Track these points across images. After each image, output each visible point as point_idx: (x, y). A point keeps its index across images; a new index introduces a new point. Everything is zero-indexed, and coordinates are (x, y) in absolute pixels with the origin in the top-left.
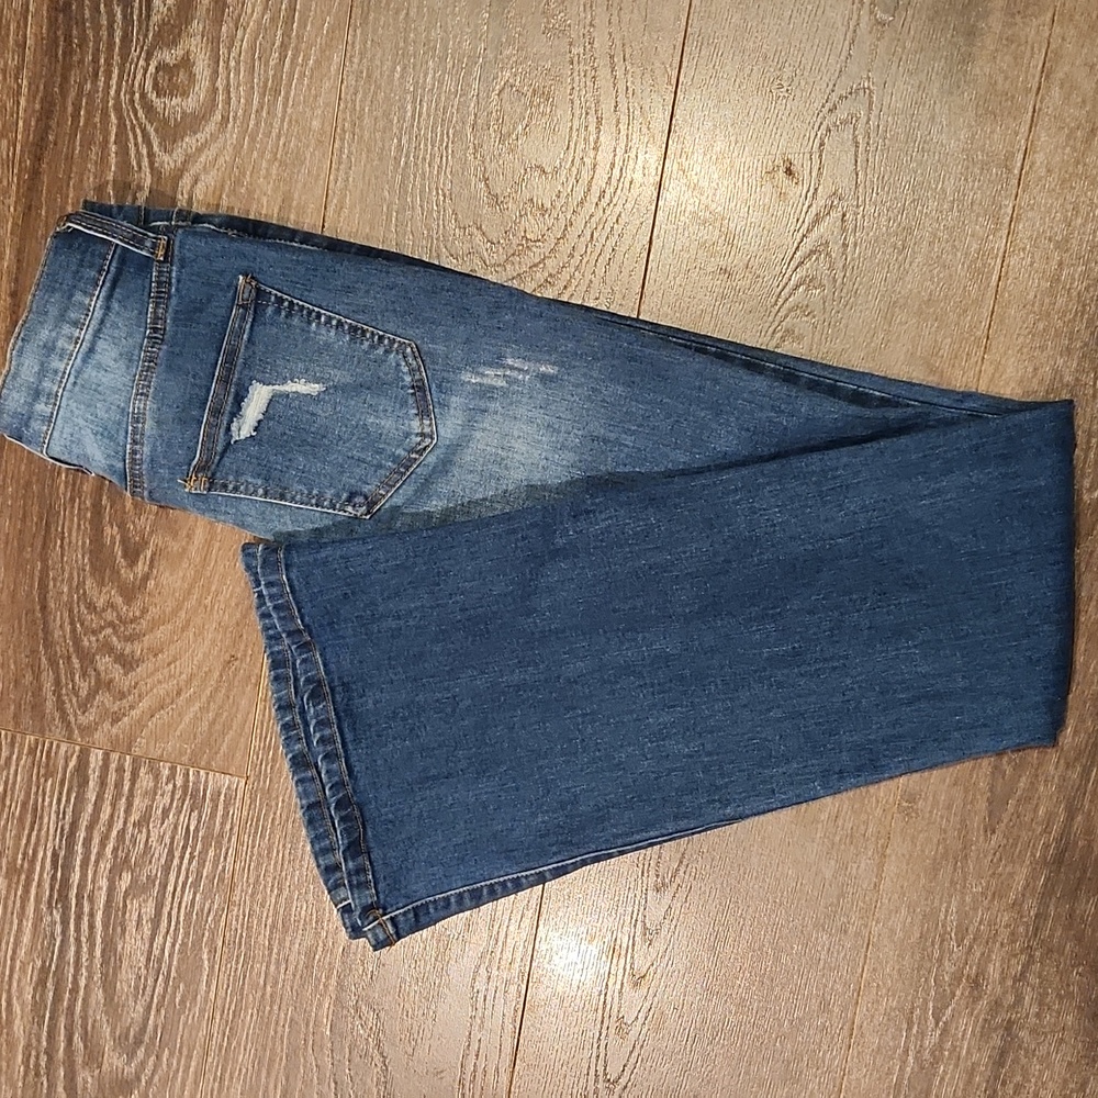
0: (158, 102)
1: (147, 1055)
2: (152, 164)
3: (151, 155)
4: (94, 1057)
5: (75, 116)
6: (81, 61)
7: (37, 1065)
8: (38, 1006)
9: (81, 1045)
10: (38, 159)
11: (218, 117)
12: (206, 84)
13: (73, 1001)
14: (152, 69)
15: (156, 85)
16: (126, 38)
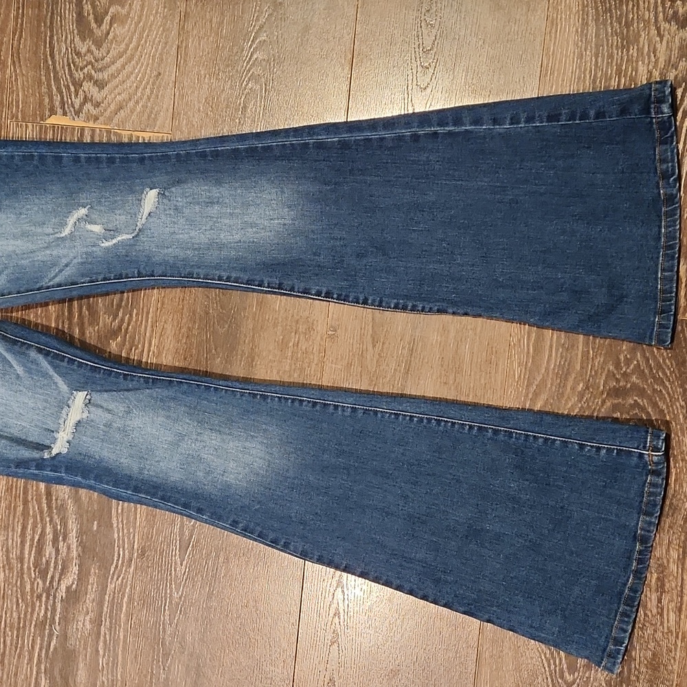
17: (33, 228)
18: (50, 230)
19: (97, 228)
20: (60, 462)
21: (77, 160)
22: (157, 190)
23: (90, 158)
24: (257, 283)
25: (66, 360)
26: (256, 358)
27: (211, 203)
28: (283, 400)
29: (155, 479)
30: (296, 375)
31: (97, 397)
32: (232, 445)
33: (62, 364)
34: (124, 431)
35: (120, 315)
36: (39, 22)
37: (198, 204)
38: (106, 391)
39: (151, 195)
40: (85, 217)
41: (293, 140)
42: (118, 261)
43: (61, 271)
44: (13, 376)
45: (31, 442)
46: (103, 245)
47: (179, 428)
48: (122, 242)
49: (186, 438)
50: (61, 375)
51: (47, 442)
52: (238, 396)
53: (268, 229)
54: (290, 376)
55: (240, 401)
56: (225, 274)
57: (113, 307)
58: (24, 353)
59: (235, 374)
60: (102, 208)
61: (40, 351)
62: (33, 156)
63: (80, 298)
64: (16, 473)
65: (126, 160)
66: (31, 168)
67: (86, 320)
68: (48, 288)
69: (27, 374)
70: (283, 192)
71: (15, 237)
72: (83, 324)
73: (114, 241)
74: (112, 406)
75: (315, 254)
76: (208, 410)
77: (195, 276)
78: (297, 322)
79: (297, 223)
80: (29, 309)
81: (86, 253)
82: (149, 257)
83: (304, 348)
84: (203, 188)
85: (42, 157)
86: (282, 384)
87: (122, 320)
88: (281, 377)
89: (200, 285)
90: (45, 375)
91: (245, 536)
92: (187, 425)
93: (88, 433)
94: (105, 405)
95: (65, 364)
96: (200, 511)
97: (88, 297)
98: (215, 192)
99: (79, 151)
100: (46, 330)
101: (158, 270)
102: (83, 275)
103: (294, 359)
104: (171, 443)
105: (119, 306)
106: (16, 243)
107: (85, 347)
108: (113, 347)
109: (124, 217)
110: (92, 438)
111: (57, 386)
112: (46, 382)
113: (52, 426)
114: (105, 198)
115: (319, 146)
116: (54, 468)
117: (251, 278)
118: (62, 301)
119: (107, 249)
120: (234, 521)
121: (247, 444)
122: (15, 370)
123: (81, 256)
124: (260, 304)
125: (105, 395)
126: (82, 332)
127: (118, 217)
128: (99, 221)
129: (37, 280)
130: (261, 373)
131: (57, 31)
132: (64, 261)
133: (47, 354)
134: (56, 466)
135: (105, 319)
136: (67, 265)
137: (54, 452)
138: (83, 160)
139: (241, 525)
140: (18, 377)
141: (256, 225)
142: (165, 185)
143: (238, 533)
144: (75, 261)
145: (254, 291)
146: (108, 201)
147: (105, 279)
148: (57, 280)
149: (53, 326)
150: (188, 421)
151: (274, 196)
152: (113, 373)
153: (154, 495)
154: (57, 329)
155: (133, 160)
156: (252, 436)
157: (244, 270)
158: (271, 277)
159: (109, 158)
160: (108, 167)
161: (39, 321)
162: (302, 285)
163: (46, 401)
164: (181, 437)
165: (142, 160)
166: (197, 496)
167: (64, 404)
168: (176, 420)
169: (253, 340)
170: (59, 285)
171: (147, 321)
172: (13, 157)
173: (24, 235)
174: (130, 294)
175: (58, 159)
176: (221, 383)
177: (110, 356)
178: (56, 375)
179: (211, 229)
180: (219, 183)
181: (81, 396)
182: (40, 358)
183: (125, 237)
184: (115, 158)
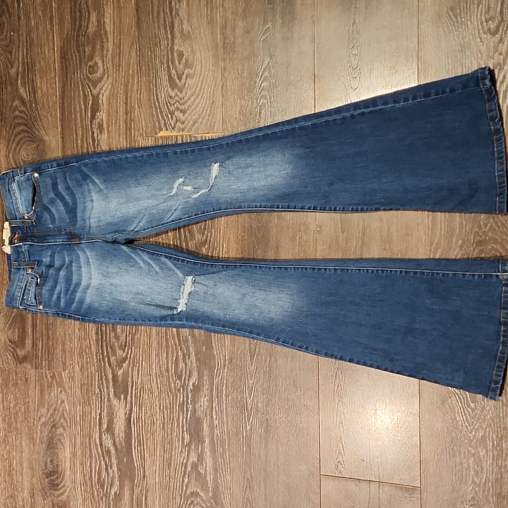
0: (90, 76)
1: (128, 350)
2: (91, 94)
3: (91, 91)
4: (114, 354)
5: (71, 85)
6: (70, 70)
7: (100, 358)
8: (97, 341)
9: (110, 350)
10: (63, 99)
11: (106, 76)
12: (102, 68)
13: (106, 337)
14: (88, 68)
15: (89, 72)
16: (80, 61)
17: (156, 192)
18: (166, 193)
19: (189, 188)
20: (183, 315)
21: (175, 153)
22: (219, 164)
23: (182, 151)
24: (276, 207)
25: (180, 260)
26: (280, 248)
27: (247, 167)
28: (296, 269)
29: (233, 320)
30: (302, 255)
31: (198, 278)
32: (272, 297)
33: (178, 262)
34: (213, 295)
35: (206, 233)
36: (149, 83)
37: (241, 168)
38: (203, 275)
39: (215, 167)
40: (182, 183)
41: (288, 127)
42: (202, 204)
43: (173, 213)
44: (154, 272)
45: (167, 307)
46: (193, 197)
47: (242, 290)
48: (203, 194)
49: (247, 296)
50: (178, 268)
51: (175, 306)
52: (272, 269)
53: (279, 177)
54: (299, 255)
55: (273, 272)
56: (258, 204)
57: (201, 229)
58: (158, 259)
59: (269, 258)
60: (191, 177)
61: (166, 257)
62: (153, 154)
63: (184, 226)
64: (161, 324)
65: (200, 150)
66: (152, 161)
67: (188, 238)
68: (167, 223)
69: (161, 271)
70: (284, 156)
71: (148, 198)
72: (187, 240)
73: (199, 194)
74: (206, 283)
75: (305, 187)
76: (257, 279)
77: (243, 207)
78: (300, 225)
79: (294, 171)
80: (158, 236)
81: (185, 202)
82: (218, 200)
83: (305, 239)
84: (242, 159)
85: (157, 154)
86: (295, 260)
87: (207, 236)
88: (294, 257)
89: (246, 212)
90: (170, 270)
91: (284, 346)
92: (246, 289)
93: (195, 298)
94: (202, 282)
95: (180, 263)
96: (258, 334)
97: (188, 226)
98: (249, 161)
99: (176, 148)
100: (168, 246)
101: (223, 207)
102: (184, 214)
103: (300, 245)
104: (239, 300)
105: (205, 228)
106: (149, 201)
107: (189, 252)
108: (204, 251)
109: (202, 180)
110: (198, 300)
111: (177, 275)
112: (171, 273)
113: (176, 297)
114: (192, 172)
115: (302, 128)
116: (180, 319)
117: (273, 204)
118: (175, 229)
119: (196, 198)
120: (277, 338)
121: (280, 295)
122: (155, 269)
123: (182, 204)
124: (279, 218)
125: (202, 277)
126: (187, 245)
127: (199, 181)
128: (190, 184)
129: (162, 219)
130: (283, 256)
131: (159, 87)
132: (174, 208)
133: (170, 258)
134: (181, 318)
135: (198, 237)
136: (175, 210)
137: (179, 310)
138: (178, 153)
139: (281, 340)
140: (157, 272)
141: (272, 176)
142: (222, 161)
143: (280, 345)
144: (180, 207)
145: (275, 211)
147: (196, 215)
148: (171, 219)
149: (172, 243)
150: (247, 286)
151: (280, 159)
152: (205, 265)
153: (233, 328)
154: (174, 245)
155: (205, 149)
156: (282, 291)
157: (268, 200)
158: (283, 203)
159: (191, 150)
160: (192, 155)
161: (164, 242)
162: (300, 205)
163: (172, 284)
164: (244, 295)
165: (209, 149)
166: (255, 326)
167: (181, 284)
168: (240, 287)
169: (277, 238)
170: (173, 221)
171: (220, 235)
172: (143, 156)
173: (153, 196)
174: (210, 221)
175: (166, 154)
176: (262, 263)
177: (202, 256)
178: (176, 269)
179: (249, 181)
180: (250, 155)
181: (190, 279)
182: (167, 261)
183: (204, 191)
184: (195, 150)
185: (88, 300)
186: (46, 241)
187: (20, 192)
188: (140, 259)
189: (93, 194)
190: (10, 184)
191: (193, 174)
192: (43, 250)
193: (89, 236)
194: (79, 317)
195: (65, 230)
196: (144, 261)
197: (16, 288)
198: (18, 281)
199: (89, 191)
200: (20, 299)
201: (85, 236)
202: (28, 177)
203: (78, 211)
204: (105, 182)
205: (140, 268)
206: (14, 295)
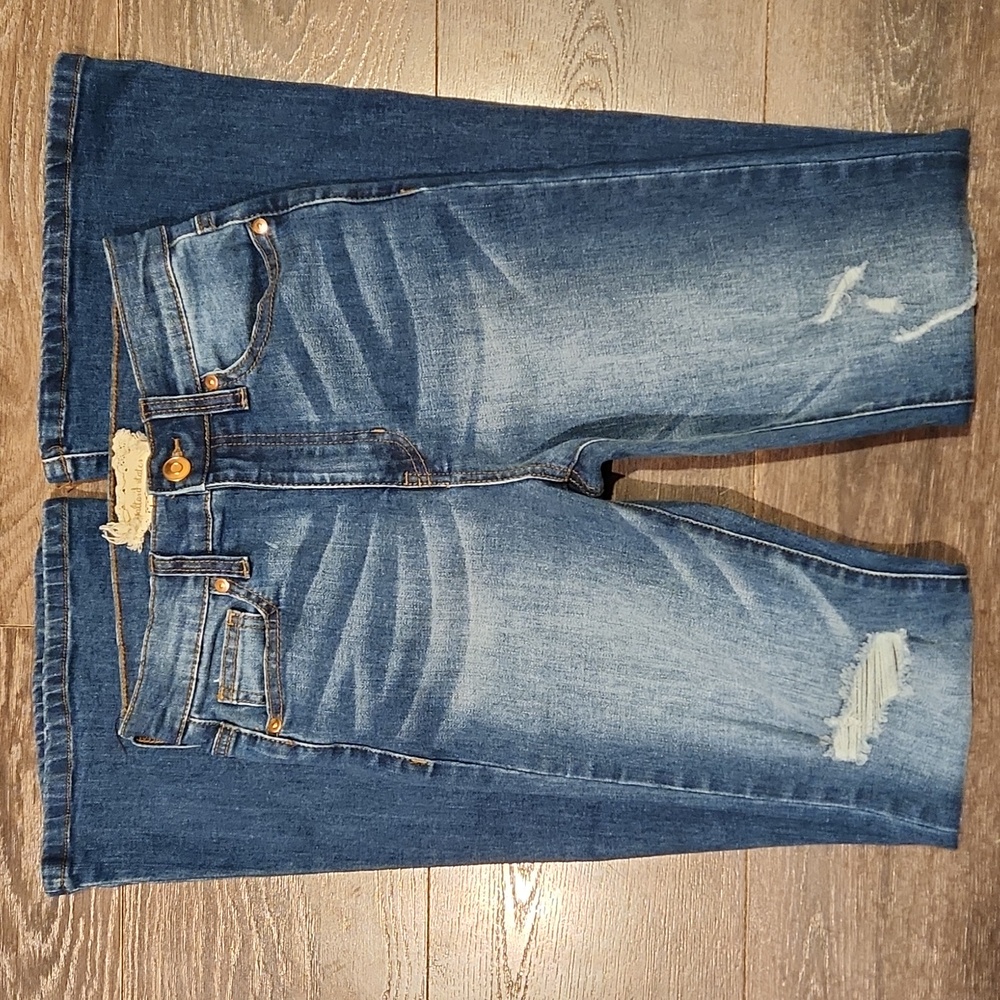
19: (887, 306)
23: (859, 166)
25: (842, 573)
33: (835, 581)
40: (859, 286)
42: (936, 367)
43: (807, 400)
44: (731, 610)
46: (899, 339)
48: (939, 328)
58: (757, 564)
60: (892, 263)
61: (790, 557)
62: (741, 174)
69: (761, 605)
73: (923, 329)
81: (862, 360)
85: (758, 175)
95: (839, 582)
102: (858, 399)
111: (824, 625)
112: (801, 618)
114: (895, 242)
119: (909, 345)
122: (737, 598)
123: (851, 366)
127: (930, 276)
128: (892, 290)
132: (814, 380)
133: (805, 564)
136: (820, 388)
138: (844, 172)
140: (742, 611)
144: (839, 378)
146: (902, 247)
147: (910, 402)
159: (900, 162)
160: (898, 180)
163: (798, 657)
167: (838, 663)
175: (790, 175)
178: (826, 603)
182: (796, 571)
183: (944, 316)
184: (913, 160)
185: (465, 700)
186: (296, 476)
187: (196, 290)
188: (683, 558)
189: (483, 311)
190: (153, 258)
191: (900, 251)
192: (282, 508)
193: (471, 463)
194: (423, 761)
195: (372, 435)
196: (699, 566)
197: (178, 650)
198: (183, 623)
199: (469, 298)
200: (199, 689)
201: (457, 465)
202: (234, 235)
203: (422, 371)
204: (532, 268)
205: (680, 589)
206: (172, 675)
